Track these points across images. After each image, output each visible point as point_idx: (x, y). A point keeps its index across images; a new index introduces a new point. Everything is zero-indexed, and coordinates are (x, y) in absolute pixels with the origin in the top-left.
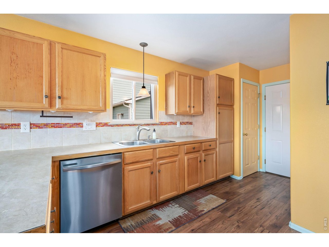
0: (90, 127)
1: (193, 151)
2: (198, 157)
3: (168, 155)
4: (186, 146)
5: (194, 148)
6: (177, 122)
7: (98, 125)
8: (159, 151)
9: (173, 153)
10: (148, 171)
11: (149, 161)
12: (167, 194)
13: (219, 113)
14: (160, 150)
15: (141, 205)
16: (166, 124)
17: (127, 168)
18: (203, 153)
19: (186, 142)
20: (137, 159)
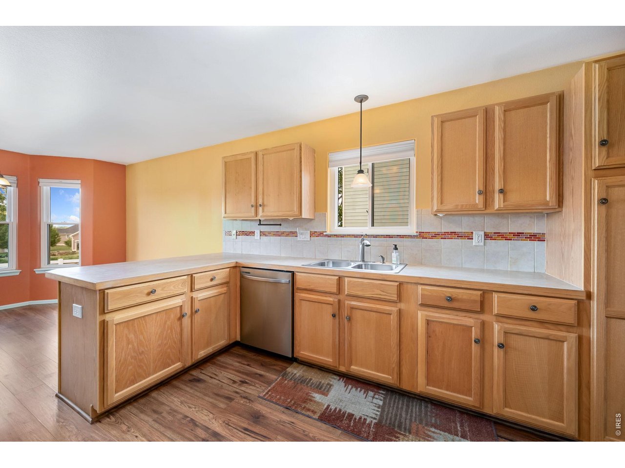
0: (304, 237)
1: (447, 304)
2: (472, 327)
3: (368, 295)
4: (420, 287)
5: (450, 299)
6: (472, 233)
7: (312, 234)
8: (349, 282)
9: (380, 295)
10: (329, 310)
11: (332, 295)
12: (367, 368)
13: (604, 201)
14: (351, 281)
15: (316, 358)
16: (435, 236)
17: (299, 294)
18: (497, 321)
19: (420, 277)
20: (312, 286)
